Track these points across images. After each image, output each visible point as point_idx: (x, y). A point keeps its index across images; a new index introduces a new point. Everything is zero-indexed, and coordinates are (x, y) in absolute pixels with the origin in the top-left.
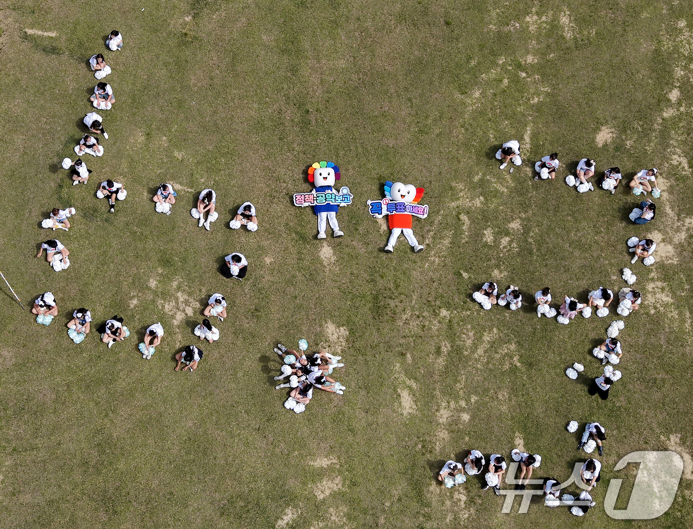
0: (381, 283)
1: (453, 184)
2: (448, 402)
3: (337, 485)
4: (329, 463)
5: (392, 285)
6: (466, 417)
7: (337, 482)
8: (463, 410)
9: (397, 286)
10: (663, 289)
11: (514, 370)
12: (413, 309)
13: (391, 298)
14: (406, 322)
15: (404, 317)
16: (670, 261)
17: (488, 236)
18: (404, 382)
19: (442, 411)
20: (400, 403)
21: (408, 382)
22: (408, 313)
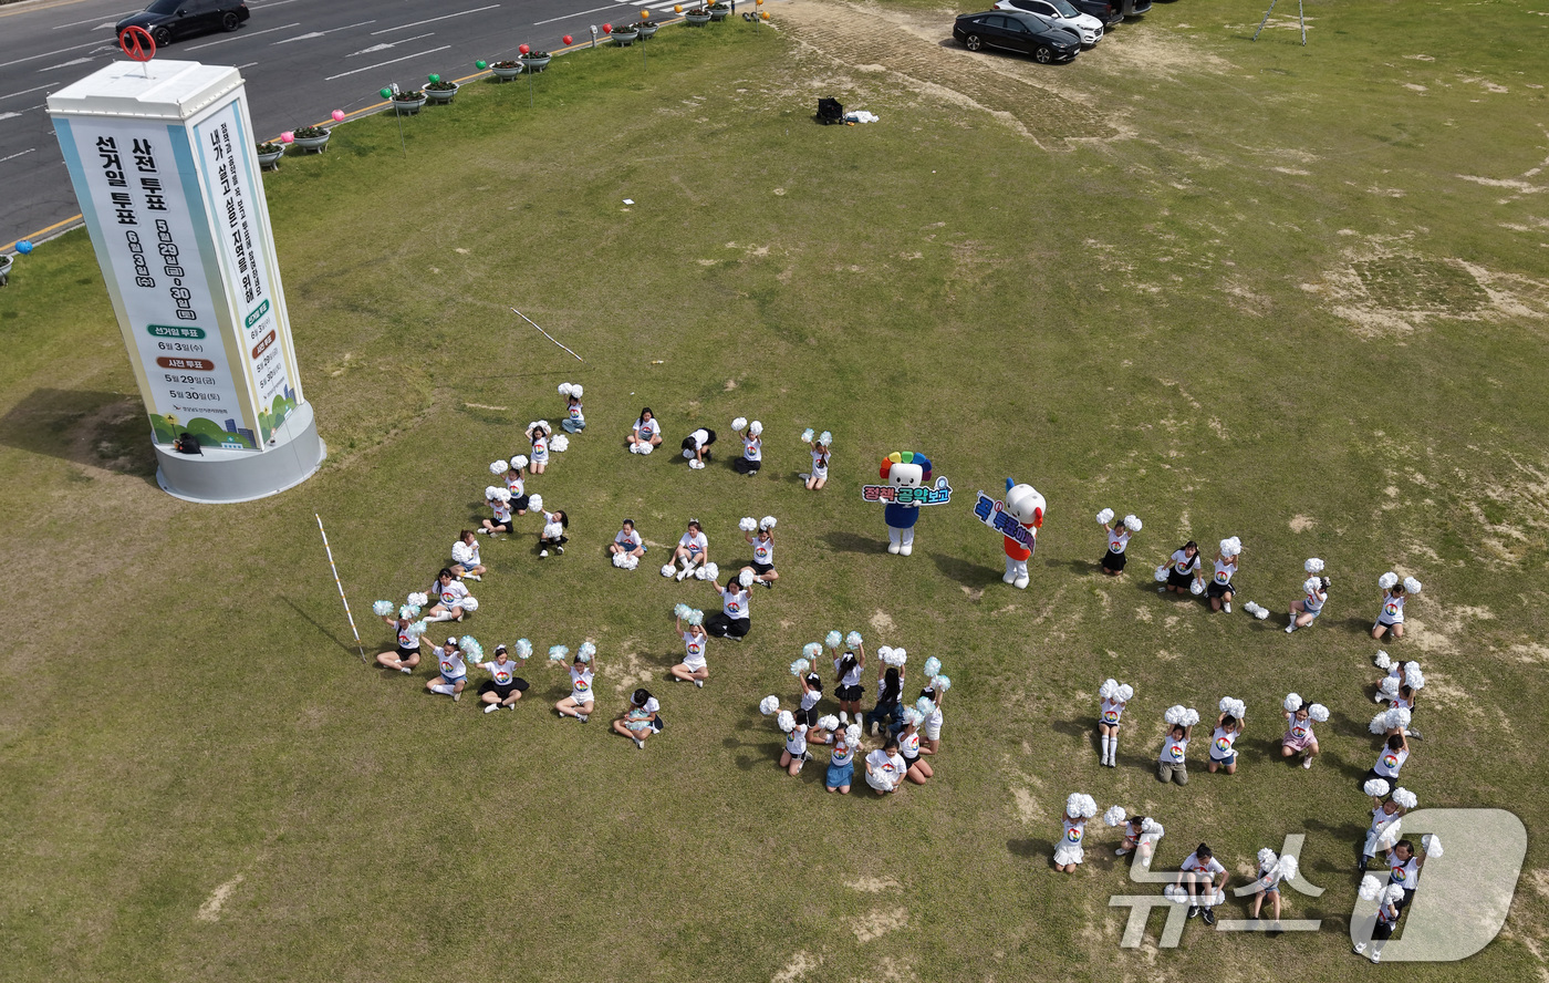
0: (971, 657)
3: (898, 920)
4: (882, 886)
5: (990, 660)
7: (899, 916)
9: (1000, 662)
12: (1027, 689)
13: (989, 674)
14: (1019, 704)
15: (1014, 698)
16: (1446, 652)
17: (1144, 615)
18: (1020, 778)
20: (1015, 806)
21: (1027, 779)
22: (1021, 694)
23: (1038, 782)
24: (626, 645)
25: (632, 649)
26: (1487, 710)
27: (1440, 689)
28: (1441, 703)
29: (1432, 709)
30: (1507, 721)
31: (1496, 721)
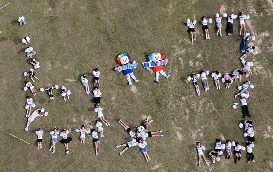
0: (157, 94)
1: (173, 47)
2: (194, 131)
4: (159, 166)
5: (161, 94)
6: (202, 134)
8: (200, 132)
9: (164, 94)
10: (258, 64)
11: (214, 112)
12: (172, 100)
13: (162, 99)
14: (171, 106)
15: (169, 104)
17: (191, 63)
18: (176, 129)
19: (193, 135)
20: (177, 137)
21: (178, 128)
22: (171, 102)
23: (180, 129)
24: (82, 118)
25: (84, 119)
26: (267, 72)
27: (257, 67)
28: (257, 72)
29: (255, 75)
30: (270, 74)
31: (268, 74)
